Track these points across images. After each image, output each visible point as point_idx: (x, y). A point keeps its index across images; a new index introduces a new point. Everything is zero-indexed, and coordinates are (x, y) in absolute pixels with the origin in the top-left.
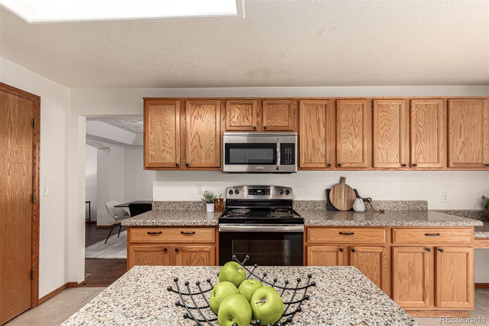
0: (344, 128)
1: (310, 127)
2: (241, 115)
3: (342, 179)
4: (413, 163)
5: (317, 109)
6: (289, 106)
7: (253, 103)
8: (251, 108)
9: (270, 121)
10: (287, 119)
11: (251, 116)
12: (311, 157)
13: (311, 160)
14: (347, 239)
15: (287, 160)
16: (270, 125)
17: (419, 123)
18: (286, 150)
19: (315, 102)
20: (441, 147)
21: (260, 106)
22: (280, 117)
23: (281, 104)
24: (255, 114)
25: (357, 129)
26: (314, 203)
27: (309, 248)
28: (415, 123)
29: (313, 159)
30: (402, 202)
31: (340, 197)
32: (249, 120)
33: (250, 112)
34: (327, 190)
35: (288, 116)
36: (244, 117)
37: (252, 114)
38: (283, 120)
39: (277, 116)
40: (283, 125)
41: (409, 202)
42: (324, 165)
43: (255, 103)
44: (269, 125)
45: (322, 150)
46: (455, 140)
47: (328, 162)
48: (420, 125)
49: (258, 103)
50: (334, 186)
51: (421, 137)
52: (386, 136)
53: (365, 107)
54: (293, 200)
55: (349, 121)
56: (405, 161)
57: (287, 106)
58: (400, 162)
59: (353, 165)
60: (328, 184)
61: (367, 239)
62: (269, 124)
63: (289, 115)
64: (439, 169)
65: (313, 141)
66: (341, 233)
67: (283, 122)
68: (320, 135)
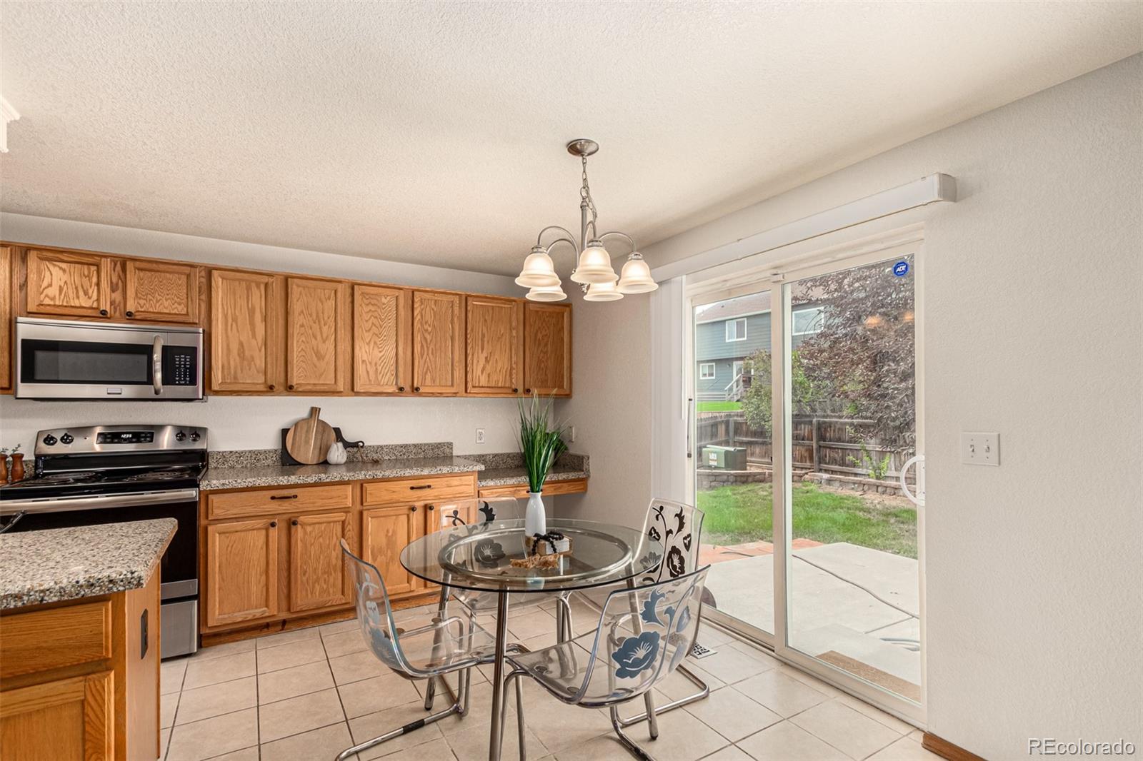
0: (302, 326)
1: (235, 320)
2: (69, 286)
3: (315, 411)
4: (415, 386)
5: (249, 289)
6: (187, 278)
7: (100, 264)
8: (95, 272)
9: (145, 301)
10: (183, 301)
11: (96, 287)
12: (235, 372)
13: (235, 378)
14: (286, 506)
15: (180, 376)
16: (143, 310)
17: (426, 327)
18: (177, 359)
19: (246, 276)
20: (456, 364)
21: (121, 273)
22: (168, 297)
23: (170, 273)
24: (105, 285)
25: (325, 329)
26: (256, 454)
27: (210, 528)
28: (419, 325)
29: (239, 375)
30: (415, 446)
31: (307, 442)
32: (90, 295)
33: (95, 280)
34: (283, 430)
35: (185, 296)
36: (76, 288)
37: (98, 284)
38: (173, 302)
39: (160, 294)
40: (175, 311)
41: (425, 445)
42: (262, 388)
43: (106, 265)
44: (140, 309)
45: (260, 362)
46: (476, 355)
47: (269, 383)
48: (426, 330)
49: (115, 265)
50: (296, 424)
51: (428, 348)
52: (375, 343)
53: (339, 294)
54: (208, 450)
55: (311, 316)
56: (404, 382)
57: (184, 278)
58: (396, 384)
59: (318, 388)
60: (286, 420)
61: (320, 502)
62: (142, 307)
63: (187, 295)
64: (455, 394)
65: (241, 344)
66: (273, 498)
67: (173, 307)
68: (254, 336)
